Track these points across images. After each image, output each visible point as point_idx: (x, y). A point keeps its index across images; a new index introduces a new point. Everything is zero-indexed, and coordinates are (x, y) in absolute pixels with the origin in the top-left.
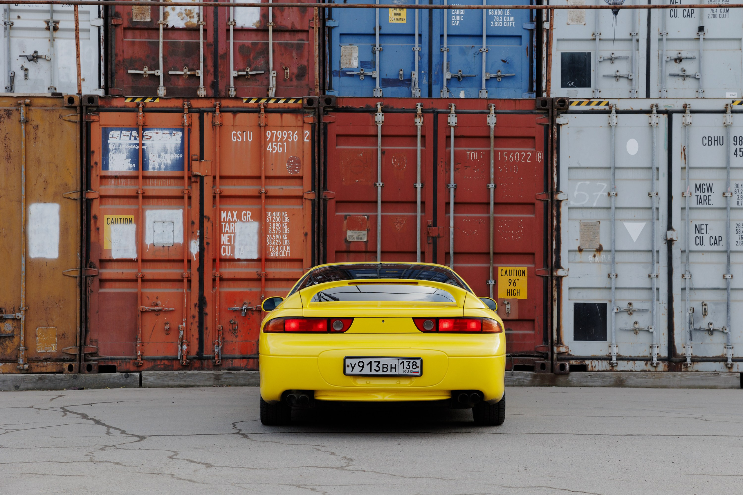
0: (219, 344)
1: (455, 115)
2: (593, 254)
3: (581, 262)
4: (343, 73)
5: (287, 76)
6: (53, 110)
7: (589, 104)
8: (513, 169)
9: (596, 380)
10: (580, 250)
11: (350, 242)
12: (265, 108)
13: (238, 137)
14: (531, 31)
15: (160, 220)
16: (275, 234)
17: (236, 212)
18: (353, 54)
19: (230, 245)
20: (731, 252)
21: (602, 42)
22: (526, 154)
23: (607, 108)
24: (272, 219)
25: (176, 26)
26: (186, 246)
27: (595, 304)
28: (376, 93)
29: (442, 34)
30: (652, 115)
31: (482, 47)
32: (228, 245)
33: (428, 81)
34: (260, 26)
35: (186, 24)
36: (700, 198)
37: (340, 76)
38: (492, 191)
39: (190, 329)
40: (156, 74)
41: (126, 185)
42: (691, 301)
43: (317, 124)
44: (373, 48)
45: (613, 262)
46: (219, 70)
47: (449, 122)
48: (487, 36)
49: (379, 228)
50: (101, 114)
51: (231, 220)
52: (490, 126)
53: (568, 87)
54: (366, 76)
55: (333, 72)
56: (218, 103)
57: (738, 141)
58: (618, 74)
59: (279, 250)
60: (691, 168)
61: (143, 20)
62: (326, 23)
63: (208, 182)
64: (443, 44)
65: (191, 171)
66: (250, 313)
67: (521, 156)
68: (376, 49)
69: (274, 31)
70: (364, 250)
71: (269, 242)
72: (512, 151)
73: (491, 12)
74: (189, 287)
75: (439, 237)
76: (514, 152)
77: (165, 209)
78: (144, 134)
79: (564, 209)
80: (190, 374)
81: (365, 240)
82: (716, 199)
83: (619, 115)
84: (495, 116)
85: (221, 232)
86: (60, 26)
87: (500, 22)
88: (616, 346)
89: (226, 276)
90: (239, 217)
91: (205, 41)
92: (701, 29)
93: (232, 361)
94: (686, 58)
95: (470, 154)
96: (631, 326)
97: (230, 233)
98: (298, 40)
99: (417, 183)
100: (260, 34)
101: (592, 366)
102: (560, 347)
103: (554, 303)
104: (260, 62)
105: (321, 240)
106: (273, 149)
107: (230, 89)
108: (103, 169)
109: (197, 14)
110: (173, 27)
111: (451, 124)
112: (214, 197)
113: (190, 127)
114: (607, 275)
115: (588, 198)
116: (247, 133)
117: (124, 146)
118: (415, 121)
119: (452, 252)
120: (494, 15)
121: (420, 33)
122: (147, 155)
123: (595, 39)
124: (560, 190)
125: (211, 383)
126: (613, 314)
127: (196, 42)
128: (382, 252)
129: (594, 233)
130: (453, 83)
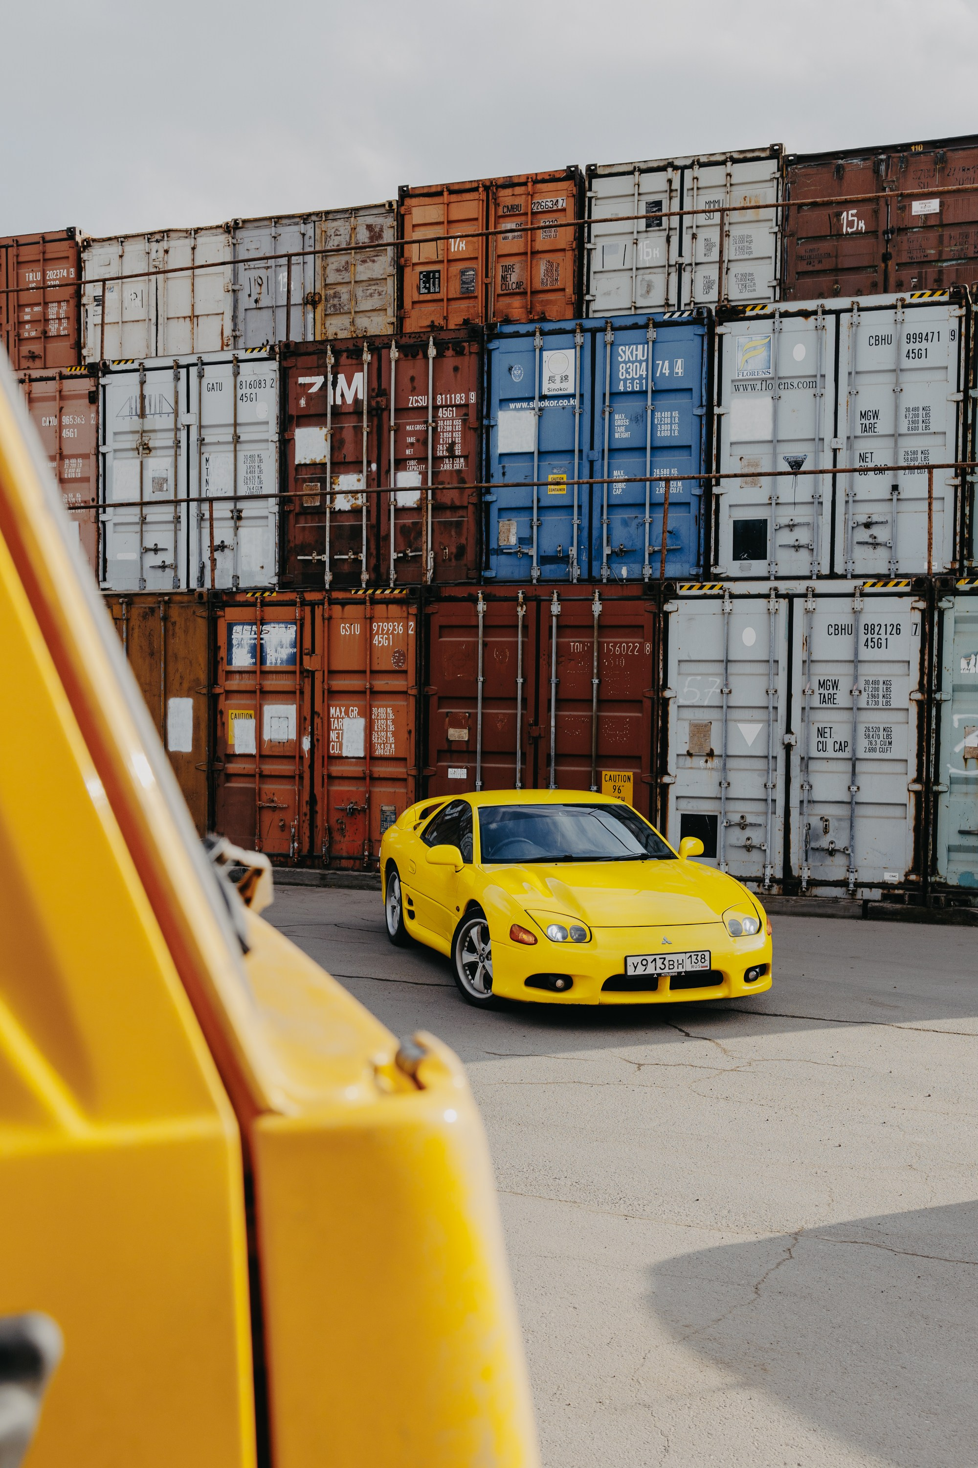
0: (327, 843)
1: (557, 603)
2: (704, 759)
3: (691, 768)
4: (500, 551)
5: (446, 556)
6: (188, 607)
7: (701, 588)
8: (619, 663)
10: (689, 754)
11: (452, 741)
12: (371, 598)
13: (346, 630)
14: (700, 497)
15: (276, 715)
16: (381, 731)
17: (344, 708)
18: (511, 530)
19: (339, 741)
20: (857, 759)
21: (779, 507)
22: (634, 644)
23: (721, 592)
24: (378, 716)
25: (342, 509)
26: (299, 742)
27: (706, 816)
28: (533, 572)
29: (602, 504)
30: (771, 600)
31: (645, 517)
32: (337, 742)
33: (587, 556)
34: (421, 505)
35: (351, 506)
36: (824, 696)
37: (498, 555)
38: (595, 686)
39: (302, 827)
40: (323, 559)
41: (249, 680)
42: (809, 815)
43: (420, 615)
44: (531, 523)
45: (725, 768)
46: (381, 552)
47: (551, 610)
48: (651, 505)
49: (479, 727)
50: (227, 610)
51: (340, 716)
52: (593, 615)
53: (740, 559)
54: (523, 553)
55: (491, 550)
56: (328, 595)
57: (870, 629)
58: (797, 543)
59: (384, 749)
60: (812, 661)
61: (313, 506)
62: (484, 497)
63: (318, 676)
64: (603, 515)
65: (303, 666)
66: (356, 812)
67: (628, 647)
68: (534, 524)
69: (433, 509)
70: (465, 749)
71: (375, 740)
72: (619, 642)
74: (301, 784)
75: (539, 737)
76: (621, 643)
77: (273, 704)
78: (263, 629)
79: (672, 709)
80: (298, 872)
81: (466, 739)
82: (842, 698)
83: (735, 601)
84: (600, 604)
85: (330, 728)
86: (243, 515)
88: (725, 864)
89: (334, 774)
90: (347, 713)
91: (368, 523)
92: (895, 488)
93: (342, 861)
94: (876, 523)
95: (574, 645)
96: (743, 842)
97: (339, 730)
98: (459, 517)
99: (517, 677)
100: (421, 513)
103: (658, 813)
104: (420, 542)
105: (421, 738)
106: (379, 642)
107: (391, 574)
108: (228, 664)
109: (361, 498)
110: (339, 510)
111: (553, 613)
112: (324, 693)
113: (303, 621)
114: (718, 784)
115: (699, 696)
116: (354, 626)
117: (245, 641)
118: (517, 610)
119: (553, 754)
121: (580, 504)
122: (265, 649)
123: (772, 504)
124: (669, 686)
125: (317, 882)
126: (723, 828)
127: (360, 524)
128: (482, 752)
129: (705, 736)
130: (614, 558)
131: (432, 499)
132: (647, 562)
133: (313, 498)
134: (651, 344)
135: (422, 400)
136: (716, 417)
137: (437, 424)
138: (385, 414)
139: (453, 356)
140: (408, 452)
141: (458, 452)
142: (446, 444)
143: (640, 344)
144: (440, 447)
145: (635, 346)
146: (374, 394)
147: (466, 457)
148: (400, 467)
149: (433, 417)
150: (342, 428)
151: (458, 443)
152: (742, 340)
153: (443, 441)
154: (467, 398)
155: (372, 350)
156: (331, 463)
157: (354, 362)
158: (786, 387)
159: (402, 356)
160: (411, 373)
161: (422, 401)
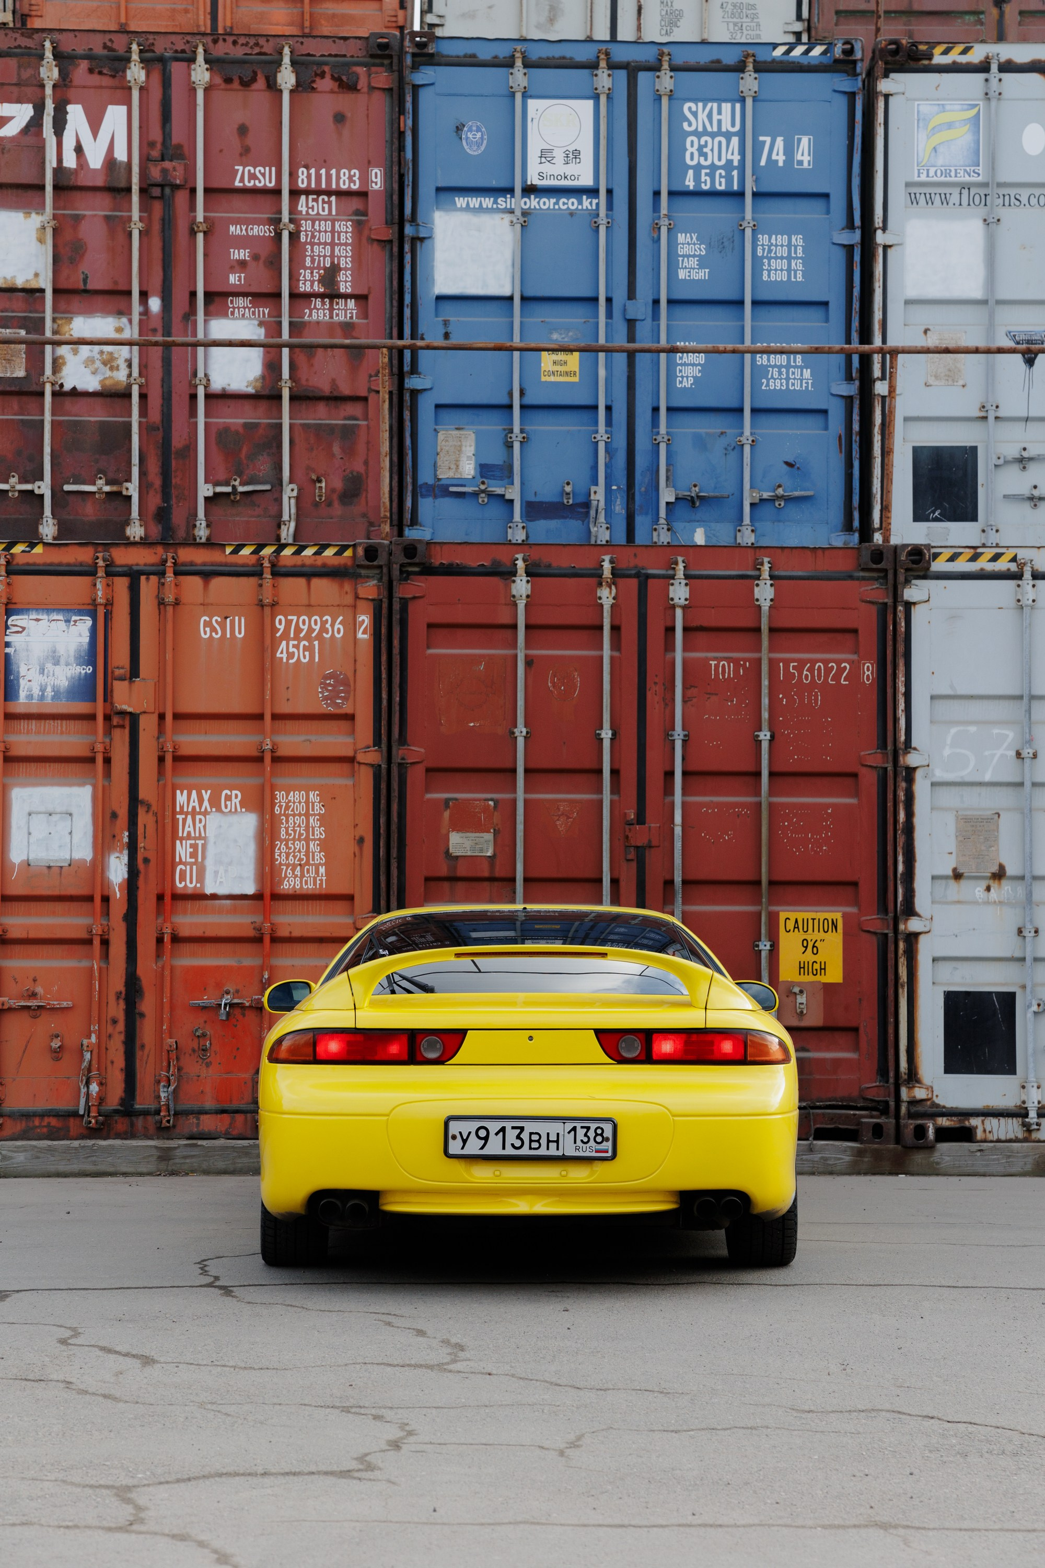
0: (169, 1081)
1: (684, 582)
2: (984, 884)
3: (959, 902)
4: (442, 490)
5: (320, 496)
7: (974, 558)
8: (810, 700)
9: (994, 1160)
10: (957, 876)
11: (457, 857)
12: (273, 565)
13: (213, 630)
14: (849, 399)
15: (42, 809)
16: (294, 840)
17: (209, 792)
18: (464, 448)
19: (196, 863)
21: (1001, 424)
22: (839, 665)
23: (1013, 567)
24: (287, 808)
25: (81, 387)
26: (98, 866)
27: (990, 993)
28: (513, 533)
29: (655, 405)
31: (741, 434)
32: (191, 864)
33: (625, 506)
34: (262, 387)
35: (101, 382)
37: (435, 497)
38: (765, 746)
39: (107, 1049)
40: (37, 492)
43: (385, 601)
44: (506, 436)
45: (1029, 901)
46: (174, 481)
47: (671, 596)
48: (754, 411)
49: (520, 827)
51: (198, 810)
52: (759, 607)
53: (927, 520)
54: (491, 495)
55: (421, 486)
56: (170, 555)
58: (1036, 493)
59: (302, 876)
61: (8, 375)
62: (406, 381)
63: (148, 726)
64: (658, 427)
65: (112, 704)
66: (237, 1012)
67: (828, 670)
68: (514, 438)
69: (292, 398)
70: (486, 874)
71: (280, 857)
72: (809, 661)
73: (762, 360)
74: (106, 956)
75: (650, 847)
76: (813, 662)
77: (52, 785)
78: (9, 622)
79: (921, 787)
80: (104, 1148)
81: (489, 854)
83: (1039, 584)
84: (771, 585)
85: (175, 836)
87: (781, 379)
88: (1035, 1085)
89: (185, 932)
90: (215, 802)
91: (144, 420)
93: (198, 1119)
95: (717, 666)
97: (195, 838)
98: (345, 418)
99: (601, 728)
100: (263, 405)
101: (985, 1131)
102: (914, 1087)
103: (900, 991)
104: (263, 465)
105: (394, 853)
106: (290, 655)
107: (198, 523)
109: (126, 360)
110: (74, 388)
111: (676, 601)
112: (161, 759)
113: (109, 608)
114: (1016, 931)
115: (972, 763)
116: (234, 619)
118: (598, 595)
119: (678, 879)
120: (767, 366)
121: (609, 403)
122: (14, 667)
123: (985, 418)
124: (913, 745)
125: (151, 1167)
126: (1030, 1015)
127: (123, 422)
128: (526, 880)
129: (986, 839)
130: (680, 511)
131: (290, 378)
132: (747, 519)
133: (9, 361)
134: (749, 102)
135: (263, 175)
136: (880, 251)
137: (298, 226)
138: (181, 198)
139: (332, 92)
140: (233, 279)
141: (345, 286)
142: (319, 268)
143: (726, 101)
144: (305, 274)
145: (715, 105)
146: (155, 153)
147: (361, 298)
148: (212, 308)
149: (290, 213)
150: (78, 219)
151: (346, 269)
152: (926, 108)
153: (313, 261)
154: (364, 178)
155: (149, 61)
156: (56, 291)
157: (106, 81)
158: (1007, 203)
159: (218, 80)
160: (239, 117)
161: (265, 178)
